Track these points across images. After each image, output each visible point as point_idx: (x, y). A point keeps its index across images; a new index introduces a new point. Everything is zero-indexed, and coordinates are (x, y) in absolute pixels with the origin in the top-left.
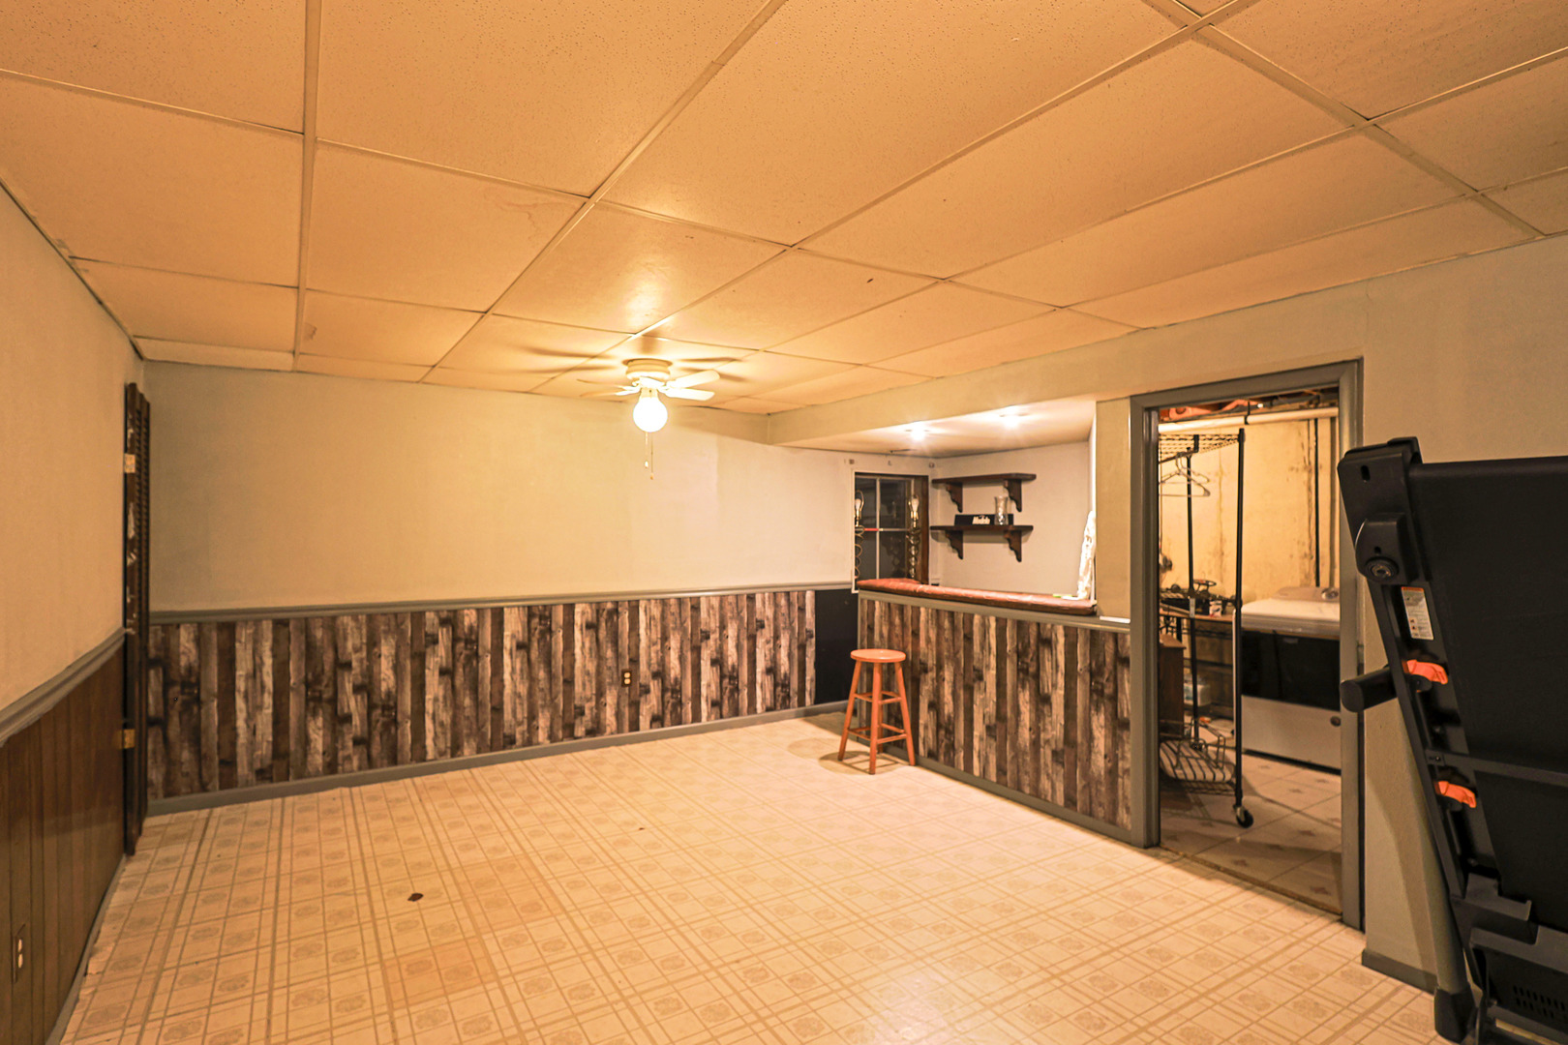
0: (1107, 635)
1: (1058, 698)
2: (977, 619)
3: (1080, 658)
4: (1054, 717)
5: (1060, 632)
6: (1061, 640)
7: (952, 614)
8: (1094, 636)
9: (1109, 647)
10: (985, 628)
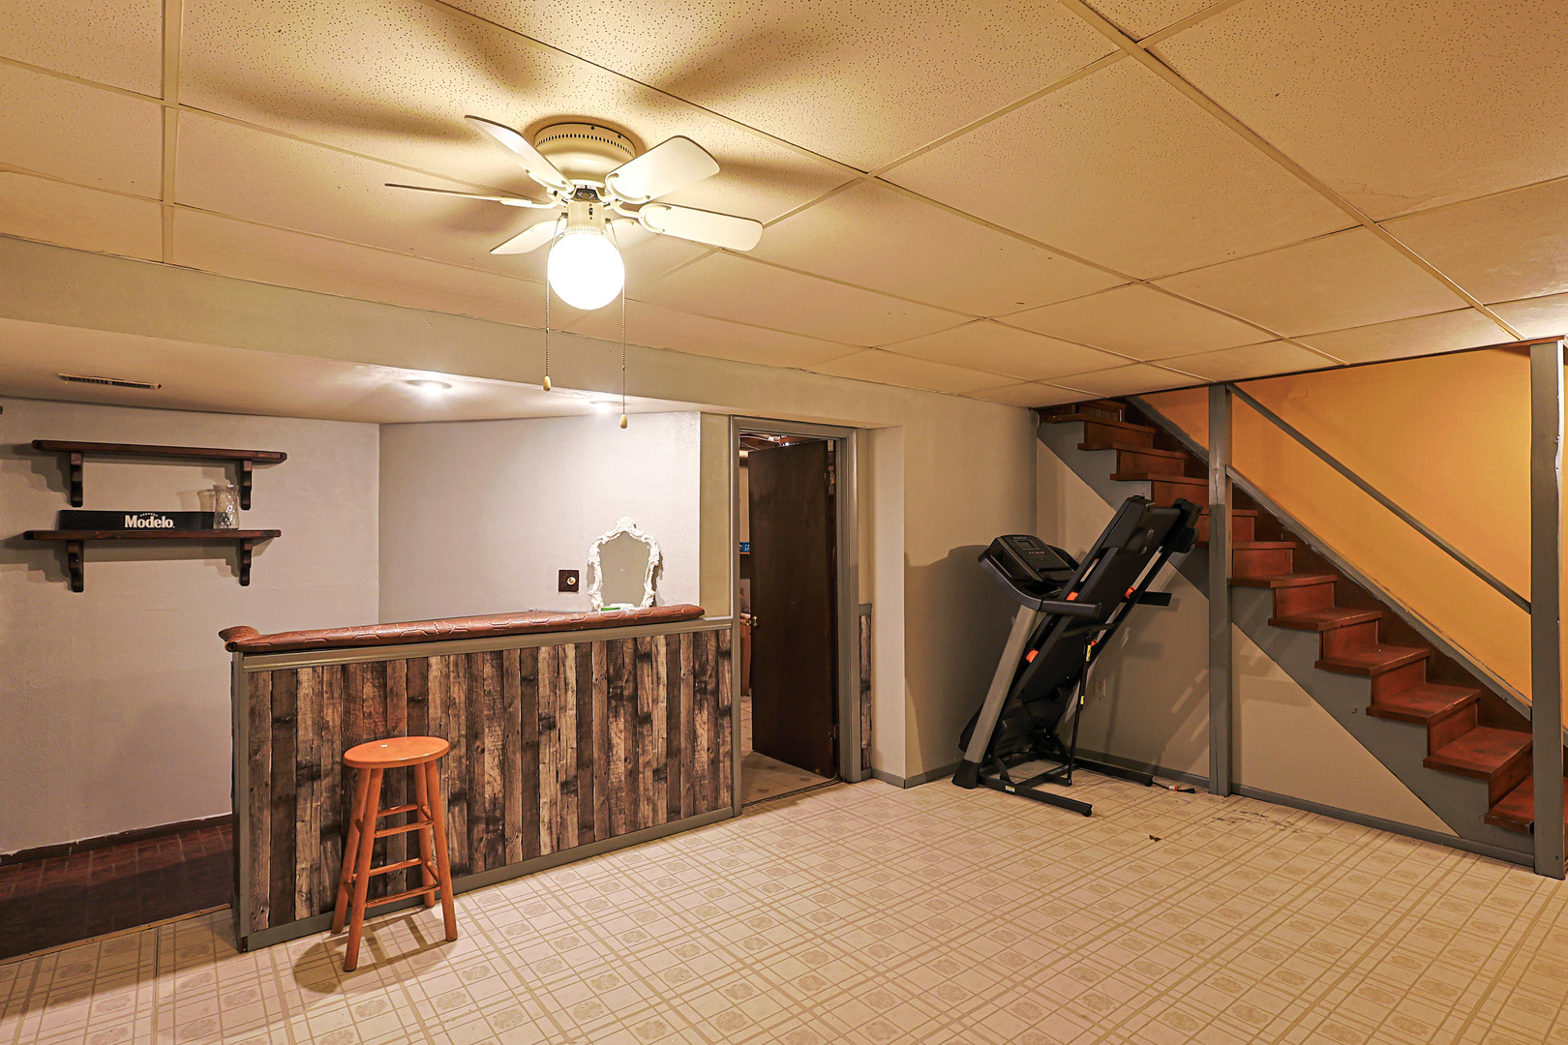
0: (709, 633)
1: (659, 714)
2: (544, 653)
3: (683, 663)
4: (655, 734)
5: (661, 641)
6: (663, 650)
7: (498, 655)
8: (697, 638)
9: (712, 645)
10: (558, 661)
